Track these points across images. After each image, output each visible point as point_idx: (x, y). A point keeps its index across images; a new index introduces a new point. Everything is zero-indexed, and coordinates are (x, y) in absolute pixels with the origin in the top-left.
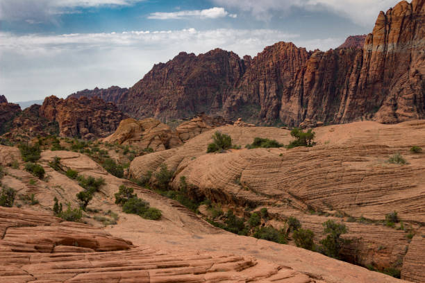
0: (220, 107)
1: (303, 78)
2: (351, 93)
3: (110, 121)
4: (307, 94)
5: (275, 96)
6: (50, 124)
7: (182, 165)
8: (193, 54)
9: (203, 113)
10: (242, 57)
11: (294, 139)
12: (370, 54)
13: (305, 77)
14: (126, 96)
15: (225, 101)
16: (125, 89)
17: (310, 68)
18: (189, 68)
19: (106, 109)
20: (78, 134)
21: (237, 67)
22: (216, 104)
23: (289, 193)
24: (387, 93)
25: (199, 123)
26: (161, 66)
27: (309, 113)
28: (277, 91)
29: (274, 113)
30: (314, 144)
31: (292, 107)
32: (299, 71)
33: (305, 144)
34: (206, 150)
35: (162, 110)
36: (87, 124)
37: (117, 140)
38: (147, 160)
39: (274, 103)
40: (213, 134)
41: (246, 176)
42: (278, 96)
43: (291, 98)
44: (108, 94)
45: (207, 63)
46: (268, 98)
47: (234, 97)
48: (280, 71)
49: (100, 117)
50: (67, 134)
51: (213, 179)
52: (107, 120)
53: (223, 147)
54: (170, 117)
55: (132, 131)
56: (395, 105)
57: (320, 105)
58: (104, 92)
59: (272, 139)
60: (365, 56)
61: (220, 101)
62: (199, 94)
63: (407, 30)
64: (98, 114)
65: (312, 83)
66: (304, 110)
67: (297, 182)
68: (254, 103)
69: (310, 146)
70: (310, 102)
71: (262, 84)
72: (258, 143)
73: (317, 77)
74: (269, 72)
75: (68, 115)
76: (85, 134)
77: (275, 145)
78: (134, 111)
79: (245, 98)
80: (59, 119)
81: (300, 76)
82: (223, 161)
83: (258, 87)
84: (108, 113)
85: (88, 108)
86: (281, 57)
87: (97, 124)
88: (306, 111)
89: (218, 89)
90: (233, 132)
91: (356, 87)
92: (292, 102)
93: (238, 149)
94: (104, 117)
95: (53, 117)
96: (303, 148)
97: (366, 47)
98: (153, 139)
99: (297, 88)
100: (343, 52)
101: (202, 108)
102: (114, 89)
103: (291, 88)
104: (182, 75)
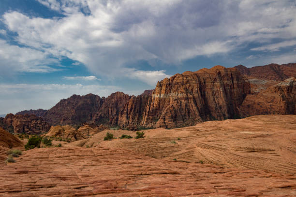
1: (127, 107)
2: (147, 113)
3: (40, 125)
4: (129, 114)
5: (115, 115)
6: (9, 127)
8: (79, 96)
10: (101, 98)
11: (137, 135)
12: (154, 98)
13: (129, 107)
14: (46, 113)
15: (93, 116)
16: (46, 110)
17: (131, 103)
18: (77, 102)
19: (38, 120)
20: (24, 132)
21: (99, 102)
22: (90, 118)
24: (161, 114)
26: (64, 100)
27: (130, 122)
28: (117, 112)
29: (115, 122)
31: (123, 119)
32: (126, 104)
33: (141, 137)
34: (103, 139)
35: (64, 120)
36: (28, 127)
37: (53, 135)
39: (115, 118)
40: (106, 133)
42: (117, 114)
43: (123, 116)
44: (37, 113)
45: (86, 100)
46: (113, 115)
47: (98, 114)
48: (118, 104)
49: (35, 123)
50: (18, 132)
52: (38, 125)
53: (110, 138)
55: (60, 131)
56: (165, 119)
57: (135, 118)
58: (35, 111)
59: (128, 135)
60: (152, 99)
61: (91, 116)
62: (82, 113)
63: (168, 89)
64: (34, 122)
65: (131, 109)
66: (128, 121)
68: (107, 117)
69: (144, 138)
70: (130, 117)
71: (110, 109)
72: (124, 137)
73: (133, 107)
74: (113, 104)
75: (18, 123)
76: (27, 132)
78: (50, 120)
79: (103, 115)
80: (14, 124)
83: (108, 110)
84: (39, 122)
85: (29, 119)
86: (118, 98)
87: (33, 127)
89: (91, 111)
91: (149, 111)
92: (123, 117)
93: (116, 139)
95: (10, 124)
97: (153, 95)
98: (69, 134)
99: (125, 111)
100: (144, 97)
102: (40, 110)
103: (122, 111)
104: (74, 104)
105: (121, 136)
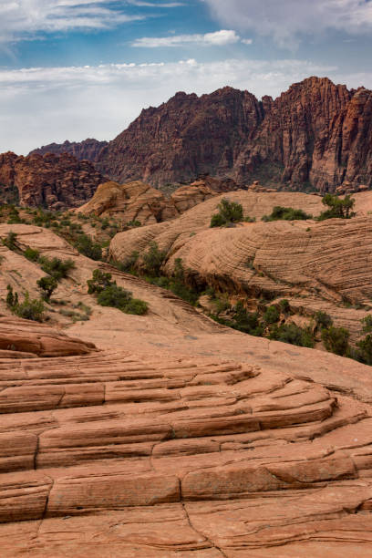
0: (230, 166)
1: (341, 126)
3: (85, 185)
4: (347, 149)
5: (303, 151)
6: (7, 190)
7: (178, 243)
8: (194, 95)
9: (207, 174)
10: (260, 99)
11: (327, 208)
13: (345, 125)
14: (105, 152)
15: (236, 158)
16: (105, 143)
17: (352, 112)
18: (188, 114)
19: (79, 169)
20: (44, 203)
21: (254, 112)
22: (225, 162)
23: (318, 280)
25: (201, 188)
26: (152, 111)
27: (349, 174)
28: (307, 144)
29: (302, 174)
30: (354, 214)
31: (326, 166)
32: (336, 117)
33: (341, 215)
34: (209, 224)
35: (153, 170)
36: (55, 190)
37: (94, 210)
38: (132, 236)
39: (303, 160)
40: (219, 202)
41: (262, 257)
42: (308, 151)
43: (326, 154)
44: (83, 150)
45: (213, 106)
46: (295, 154)
47: (249, 152)
48: (311, 117)
49: (71, 180)
50: (29, 202)
51: (217, 262)
52: (81, 184)
53: (231, 220)
54: (164, 180)
55: (113, 198)
57: (364, 162)
58: (77, 146)
59: (297, 208)
61: (230, 158)
62: (202, 149)
64: (68, 176)
65: (354, 133)
66: (342, 170)
67: (329, 266)
68: (276, 160)
69: (348, 217)
70: (350, 159)
71: (286, 135)
72: (279, 214)
73: (361, 125)
74: (296, 119)
75: (30, 178)
76: (53, 203)
77: (301, 216)
78: (116, 172)
79: (263, 154)
80: (19, 183)
81: (337, 124)
82: (232, 239)
83: (282, 138)
84: (83, 174)
85: (56, 168)
86: (312, 98)
87: (68, 189)
88: (345, 171)
89: (228, 143)
90: (246, 200)
92: (326, 159)
93: (252, 222)
94: (78, 180)
95: (10, 181)
96: (338, 220)
98: (140, 209)
99: (333, 141)
101: (206, 168)
102: (90, 143)
103: (325, 140)
104: (180, 123)
105: (269, 212)
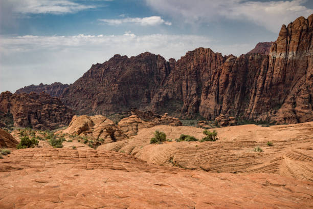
0: (149, 102)
1: (218, 79)
2: (258, 92)
3: (56, 113)
4: (223, 93)
5: (195, 94)
6: (5, 116)
8: (126, 57)
9: (135, 109)
10: (167, 60)
11: (205, 136)
12: (274, 60)
13: (221, 78)
14: (67, 91)
15: (153, 97)
16: (66, 85)
17: (225, 71)
18: (122, 68)
19: (52, 103)
20: (30, 125)
21: (164, 68)
22: (146, 99)
23: (200, 167)
24: (288, 93)
25: (135, 119)
26: (98, 66)
27: (224, 109)
28: (197, 89)
29: (194, 108)
30: (217, 139)
31: (209, 103)
32: (215, 73)
33: (211, 140)
34: (149, 142)
35: (99, 104)
36: (37, 116)
37: (75, 132)
39: (195, 100)
40: (154, 131)
41: (176, 158)
42: (198, 94)
43: (209, 96)
44: (52, 90)
45: (138, 64)
46: (190, 96)
47: (160, 94)
48: (199, 73)
49: (47, 110)
50: (20, 124)
52: (53, 113)
53: (160, 140)
55: (86, 125)
56: (295, 103)
57: (233, 102)
58: (48, 87)
59: (191, 135)
60: (270, 61)
61: (149, 97)
62: (131, 91)
63: (304, 41)
64: (46, 107)
65: (226, 83)
66: (219, 106)
67: (205, 161)
68: (178, 99)
69: (214, 141)
70: (224, 100)
71: (184, 83)
72: (183, 138)
73: (230, 79)
74: (190, 74)
75: (21, 108)
76: (35, 125)
78: (74, 104)
79: (170, 95)
80: (13, 111)
81: (216, 77)
83: (181, 86)
84: (54, 106)
85: (37, 102)
86: (200, 61)
87: (45, 116)
88: (221, 107)
89: (147, 87)
91: (262, 88)
92: (209, 99)
93: (170, 141)
94: (51, 110)
95: (7, 110)
96: (209, 142)
97: (271, 54)
98: (102, 132)
99: (214, 88)
100: (252, 58)
101: (133, 103)
102: (57, 85)
103: (209, 87)
104: (117, 74)
105: (179, 137)
